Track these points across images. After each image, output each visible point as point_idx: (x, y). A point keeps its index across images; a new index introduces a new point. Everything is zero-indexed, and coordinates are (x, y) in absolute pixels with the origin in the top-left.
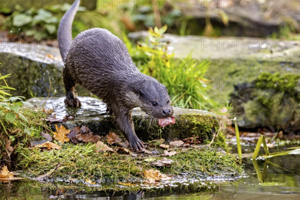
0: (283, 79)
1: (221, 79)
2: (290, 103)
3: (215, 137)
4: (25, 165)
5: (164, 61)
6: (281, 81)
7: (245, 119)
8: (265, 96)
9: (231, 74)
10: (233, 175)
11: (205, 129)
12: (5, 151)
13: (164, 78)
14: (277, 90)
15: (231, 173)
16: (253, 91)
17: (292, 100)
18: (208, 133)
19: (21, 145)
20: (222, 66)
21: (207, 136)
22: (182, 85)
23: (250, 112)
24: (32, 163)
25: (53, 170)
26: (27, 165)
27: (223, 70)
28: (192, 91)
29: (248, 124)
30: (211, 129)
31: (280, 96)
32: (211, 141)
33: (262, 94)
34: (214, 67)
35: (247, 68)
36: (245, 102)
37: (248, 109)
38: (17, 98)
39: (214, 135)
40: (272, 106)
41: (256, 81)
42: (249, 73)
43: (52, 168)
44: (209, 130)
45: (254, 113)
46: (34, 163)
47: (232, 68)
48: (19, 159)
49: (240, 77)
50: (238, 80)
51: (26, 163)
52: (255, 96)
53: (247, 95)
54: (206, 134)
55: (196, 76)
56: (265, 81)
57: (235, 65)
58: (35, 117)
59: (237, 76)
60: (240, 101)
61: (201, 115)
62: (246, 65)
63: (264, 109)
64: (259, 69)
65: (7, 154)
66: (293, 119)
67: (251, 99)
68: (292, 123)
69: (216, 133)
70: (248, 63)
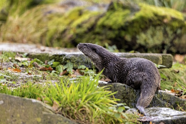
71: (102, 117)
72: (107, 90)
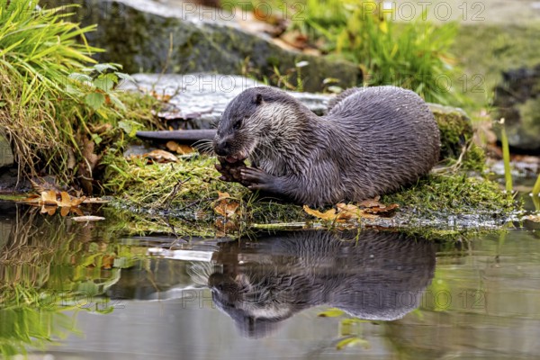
1: (479, 61)
3: (466, 153)
4: (118, 187)
5: (378, 21)
7: (520, 132)
9: (498, 52)
10: (495, 216)
11: (448, 136)
12: (82, 161)
13: (375, 50)
15: (492, 212)
16: (536, 83)
18: (451, 145)
19: (112, 152)
20: (483, 37)
21: (450, 151)
22: (408, 64)
23: (530, 119)
24: (132, 183)
25: (169, 194)
26: (121, 186)
27: (483, 45)
28: (425, 76)
29: (526, 141)
30: (458, 138)
32: (457, 158)
34: (467, 40)
35: (528, 42)
36: (522, 101)
37: (527, 115)
38: (109, 66)
39: (464, 149)
42: (531, 51)
43: (167, 192)
44: (455, 140)
45: (538, 122)
46: (134, 183)
47: (500, 42)
48: (106, 177)
49: (515, 57)
50: (508, 64)
51: (121, 183)
53: (525, 90)
54: (449, 147)
55: (433, 48)
57: (506, 36)
58: (138, 105)
59: (509, 55)
60: (512, 99)
61: (441, 112)
62: (526, 36)
65: (86, 167)
67: (534, 97)
69: (468, 146)
70: (529, 32)
71: (48, 103)
72: (65, 19)
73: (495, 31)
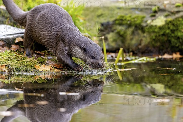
0: (134, 18)
1: (92, 20)
2: (138, 34)
6: (133, 20)
7: (108, 45)
8: (122, 30)
9: (99, 16)
14: (130, 26)
16: (113, 27)
17: (140, 32)
20: (93, 11)
23: (111, 40)
27: (93, 14)
29: (110, 47)
31: (131, 29)
33: (119, 28)
34: (87, 12)
35: (110, 12)
36: (108, 33)
37: (111, 38)
40: (126, 36)
41: (116, 20)
42: (111, 16)
45: (115, 41)
47: (99, 12)
49: (105, 18)
50: (103, 20)
52: (115, 30)
53: (109, 29)
56: (122, 20)
57: (102, 10)
59: (103, 17)
60: (104, 33)
63: (121, 38)
64: (117, 13)
66: (140, 44)
67: (113, 31)
68: (140, 47)
73: (97, 9)
